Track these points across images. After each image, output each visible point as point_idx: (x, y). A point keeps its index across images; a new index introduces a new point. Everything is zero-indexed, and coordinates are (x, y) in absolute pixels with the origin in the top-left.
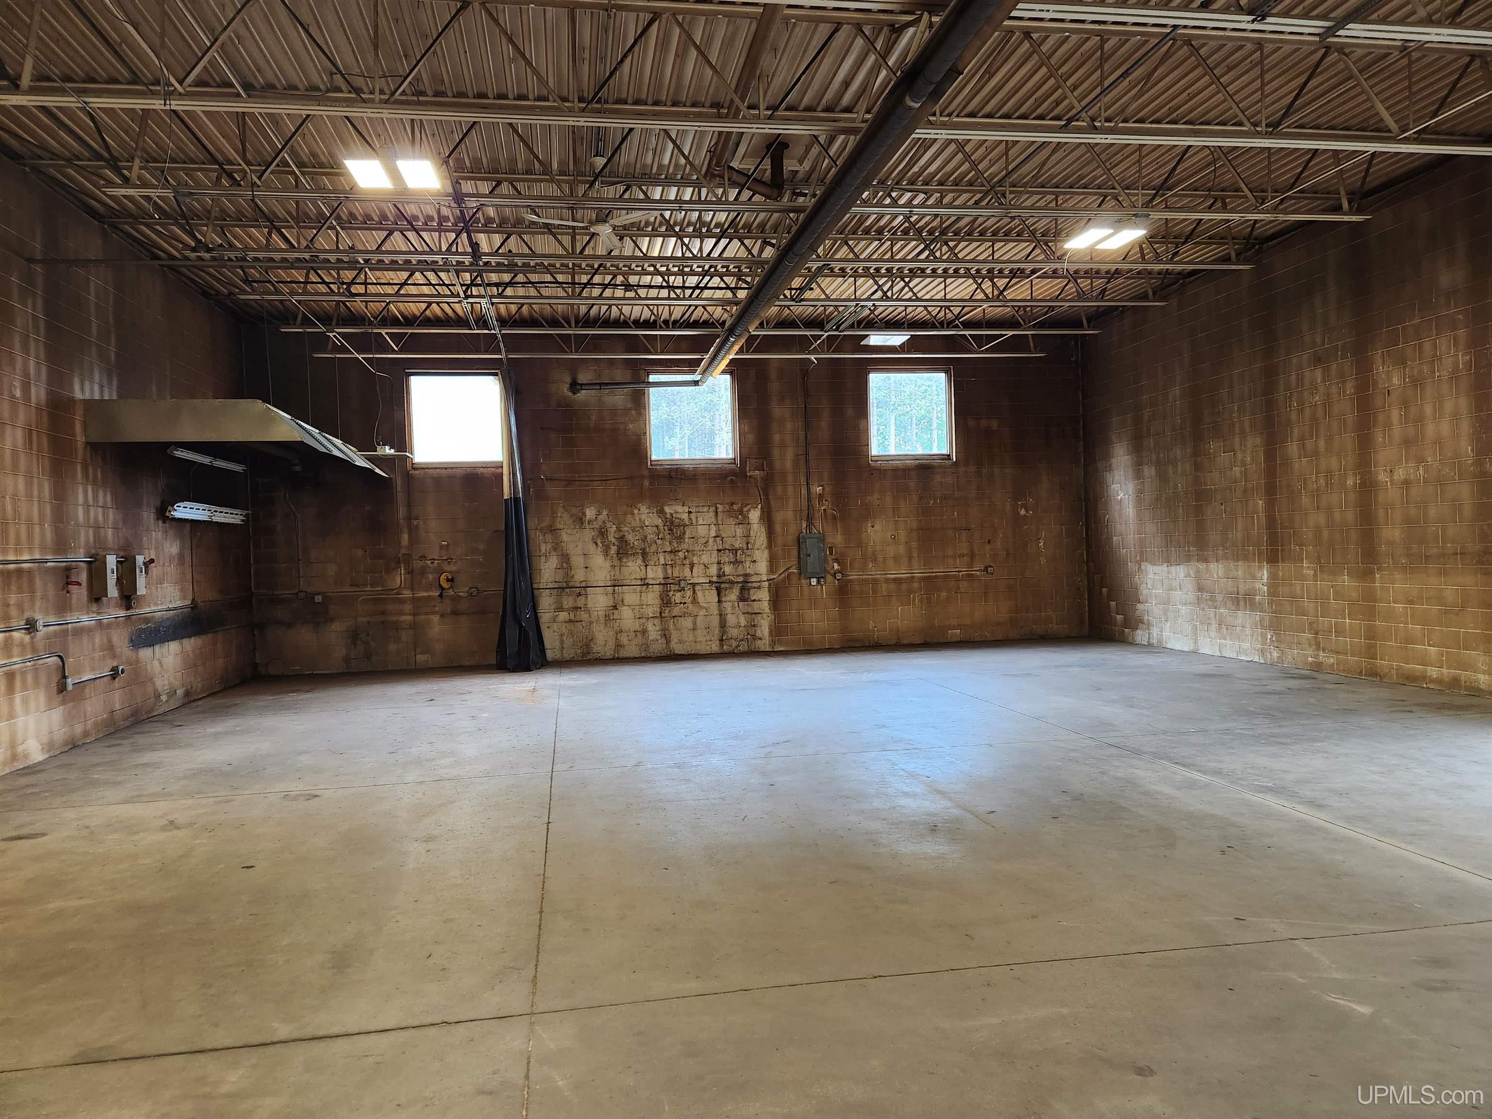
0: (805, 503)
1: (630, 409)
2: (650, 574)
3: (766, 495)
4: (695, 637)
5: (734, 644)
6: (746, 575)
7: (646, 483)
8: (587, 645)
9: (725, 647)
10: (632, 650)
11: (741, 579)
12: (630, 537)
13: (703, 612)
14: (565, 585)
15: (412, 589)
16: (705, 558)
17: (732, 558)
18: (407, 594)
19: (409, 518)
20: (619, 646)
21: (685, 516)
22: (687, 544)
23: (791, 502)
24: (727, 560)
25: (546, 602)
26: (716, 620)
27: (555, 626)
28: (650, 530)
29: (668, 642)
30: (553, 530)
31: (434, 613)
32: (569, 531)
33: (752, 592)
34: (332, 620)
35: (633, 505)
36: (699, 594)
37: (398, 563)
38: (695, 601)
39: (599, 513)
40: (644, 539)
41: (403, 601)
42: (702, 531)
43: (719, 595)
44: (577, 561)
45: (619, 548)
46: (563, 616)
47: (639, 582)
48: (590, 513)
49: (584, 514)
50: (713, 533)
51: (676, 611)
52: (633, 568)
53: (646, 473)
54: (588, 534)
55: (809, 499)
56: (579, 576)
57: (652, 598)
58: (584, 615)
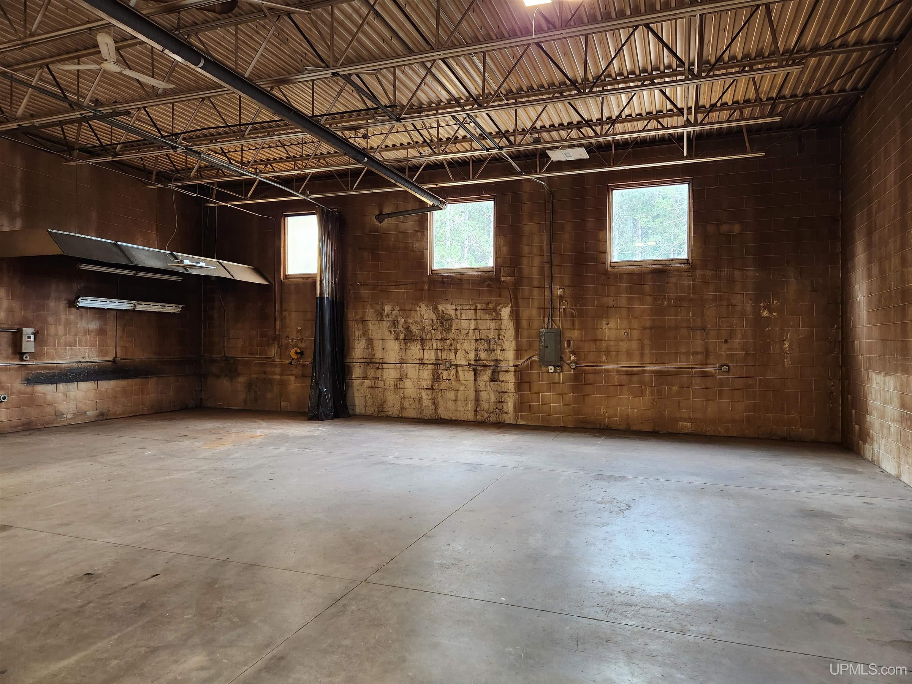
0: (547, 303)
1: (417, 232)
2: (426, 356)
3: (516, 296)
4: (456, 407)
5: (486, 415)
6: (497, 361)
7: (426, 287)
8: (382, 406)
9: (478, 417)
10: (411, 413)
11: (492, 364)
12: (413, 328)
13: (462, 388)
14: (369, 361)
15: (281, 358)
16: (466, 346)
17: (486, 346)
18: (278, 361)
19: (281, 311)
20: (402, 408)
21: (452, 313)
22: (453, 334)
23: (536, 303)
24: (482, 347)
25: (357, 372)
26: (472, 395)
27: (362, 390)
28: (427, 323)
29: (437, 409)
30: (363, 321)
31: (292, 375)
32: (373, 322)
33: (501, 374)
34: (239, 375)
35: (416, 304)
36: (461, 373)
37: (274, 340)
38: (457, 378)
39: (393, 310)
40: (423, 329)
41: (275, 366)
42: (464, 324)
43: (475, 375)
44: (378, 344)
45: (406, 335)
46: (367, 383)
47: (418, 362)
48: (387, 309)
49: (384, 310)
50: (472, 327)
51: (443, 385)
52: (415, 350)
53: (426, 279)
54: (386, 324)
55: (551, 300)
56: (379, 355)
57: (426, 374)
58: (381, 384)
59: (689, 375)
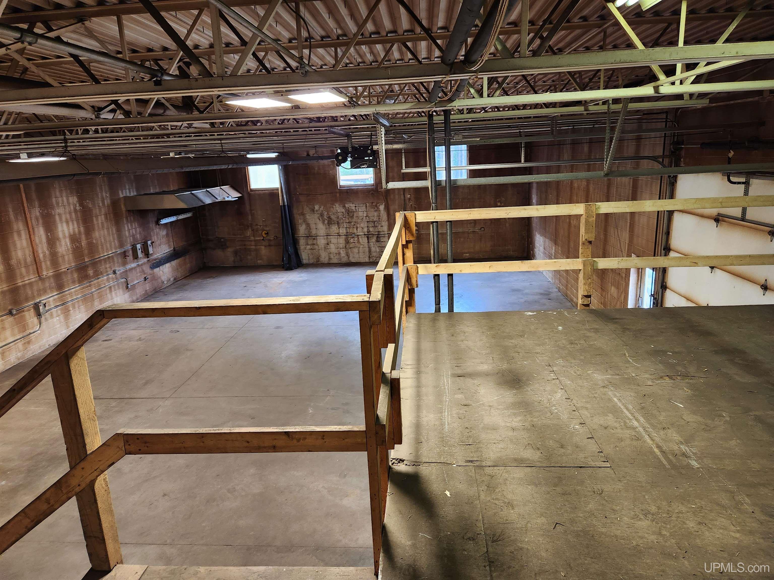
0: (403, 202)
1: (331, 165)
2: (341, 231)
3: (387, 199)
4: (359, 256)
5: (375, 259)
6: (379, 232)
7: (338, 195)
8: (318, 258)
9: (371, 260)
10: (335, 261)
11: (377, 233)
12: (332, 217)
13: (362, 246)
14: (308, 235)
15: (254, 236)
16: (362, 225)
17: (373, 225)
18: (252, 238)
19: (251, 210)
20: (330, 259)
21: (354, 208)
22: (355, 219)
23: (397, 202)
24: (371, 226)
25: (302, 242)
26: (367, 250)
27: (306, 251)
28: (340, 214)
29: (349, 258)
30: (303, 214)
31: (263, 245)
32: (309, 215)
33: (381, 238)
34: (228, 247)
35: (333, 204)
36: (360, 239)
37: (248, 227)
38: (358, 242)
39: (320, 207)
40: (338, 218)
41: (251, 241)
42: (360, 214)
43: (368, 239)
44: (313, 226)
45: (328, 221)
46: (309, 247)
47: (337, 234)
48: (317, 207)
49: (314, 208)
50: (365, 215)
51: (351, 246)
52: (334, 228)
53: (338, 191)
54: (316, 216)
55: (405, 200)
56: (314, 232)
57: (342, 240)
58: (316, 247)
59: (468, 233)
